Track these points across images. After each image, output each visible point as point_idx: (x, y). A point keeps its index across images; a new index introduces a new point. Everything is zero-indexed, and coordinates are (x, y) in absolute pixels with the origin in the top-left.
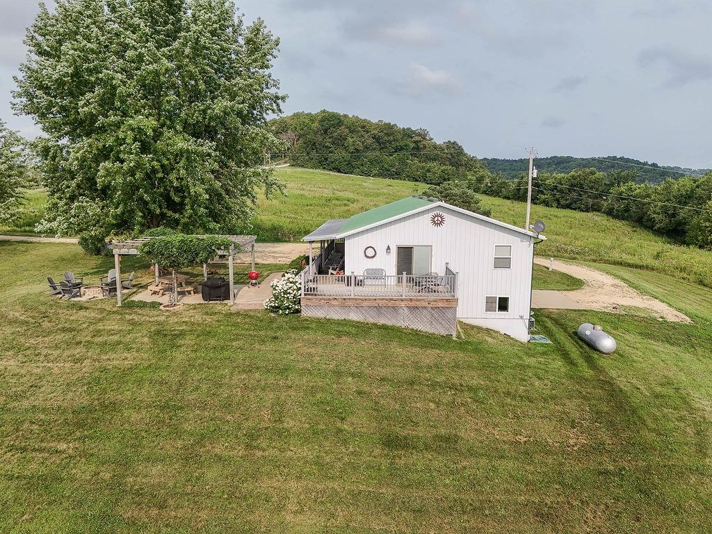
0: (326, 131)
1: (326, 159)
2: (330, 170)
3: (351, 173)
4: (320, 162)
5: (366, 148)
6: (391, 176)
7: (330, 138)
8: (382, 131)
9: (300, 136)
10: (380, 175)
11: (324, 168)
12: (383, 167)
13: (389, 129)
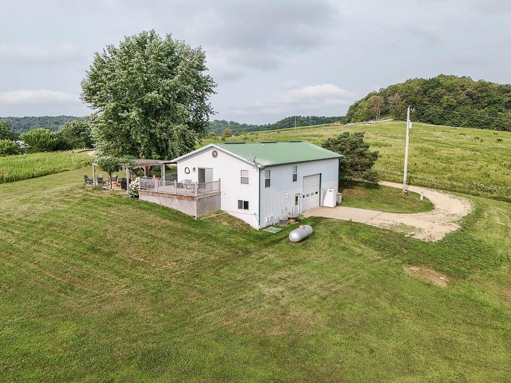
0: (425, 92)
1: (423, 114)
2: (425, 122)
3: (443, 124)
4: (417, 116)
5: (460, 103)
6: (481, 126)
7: (428, 97)
8: (476, 89)
9: (404, 97)
10: (470, 125)
11: (421, 121)
12: (473, 118)
13: (484, 87)
